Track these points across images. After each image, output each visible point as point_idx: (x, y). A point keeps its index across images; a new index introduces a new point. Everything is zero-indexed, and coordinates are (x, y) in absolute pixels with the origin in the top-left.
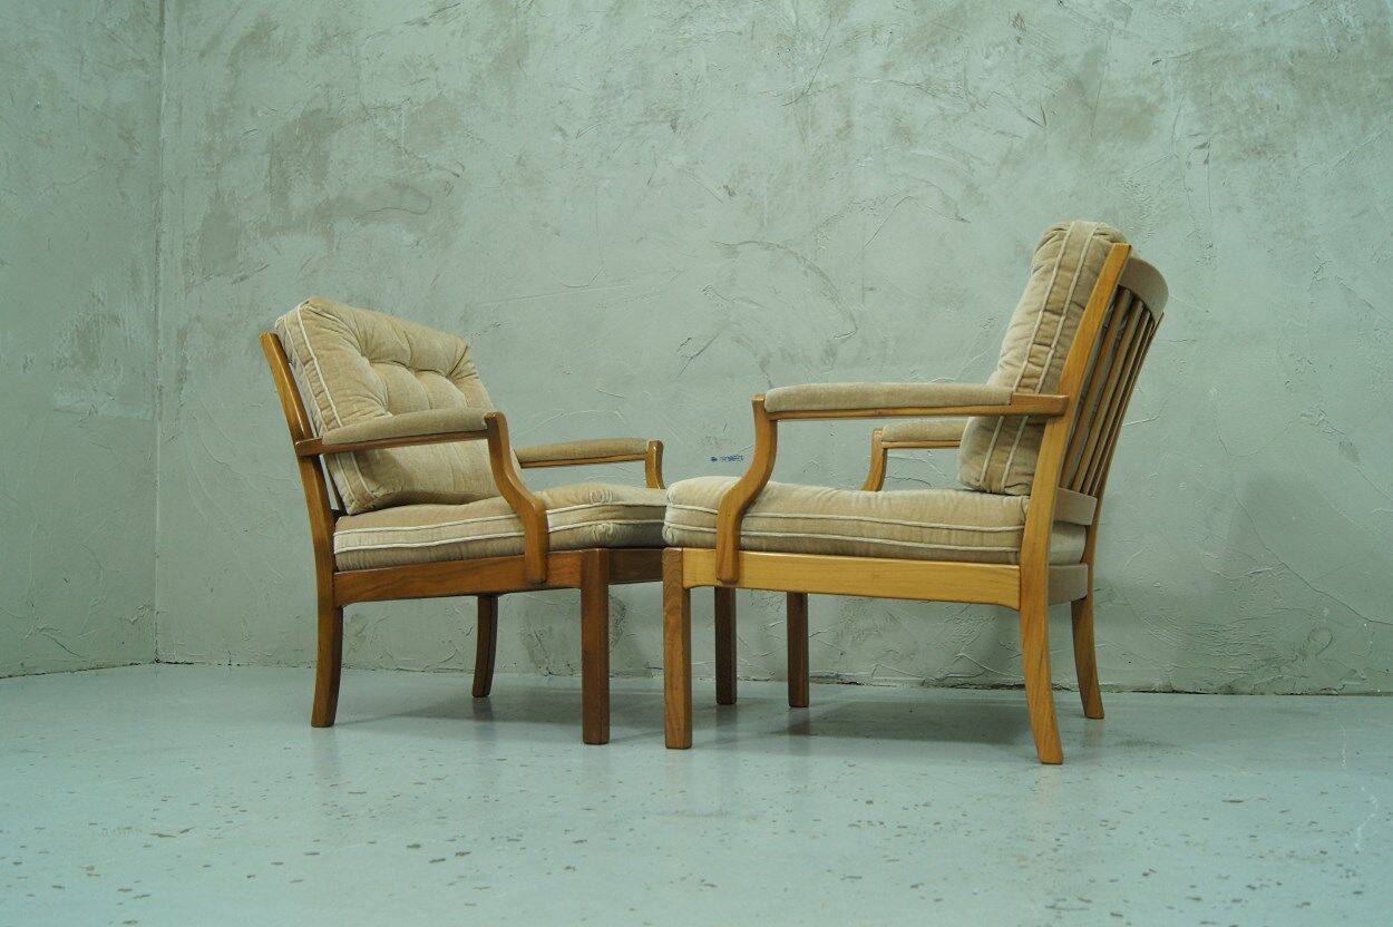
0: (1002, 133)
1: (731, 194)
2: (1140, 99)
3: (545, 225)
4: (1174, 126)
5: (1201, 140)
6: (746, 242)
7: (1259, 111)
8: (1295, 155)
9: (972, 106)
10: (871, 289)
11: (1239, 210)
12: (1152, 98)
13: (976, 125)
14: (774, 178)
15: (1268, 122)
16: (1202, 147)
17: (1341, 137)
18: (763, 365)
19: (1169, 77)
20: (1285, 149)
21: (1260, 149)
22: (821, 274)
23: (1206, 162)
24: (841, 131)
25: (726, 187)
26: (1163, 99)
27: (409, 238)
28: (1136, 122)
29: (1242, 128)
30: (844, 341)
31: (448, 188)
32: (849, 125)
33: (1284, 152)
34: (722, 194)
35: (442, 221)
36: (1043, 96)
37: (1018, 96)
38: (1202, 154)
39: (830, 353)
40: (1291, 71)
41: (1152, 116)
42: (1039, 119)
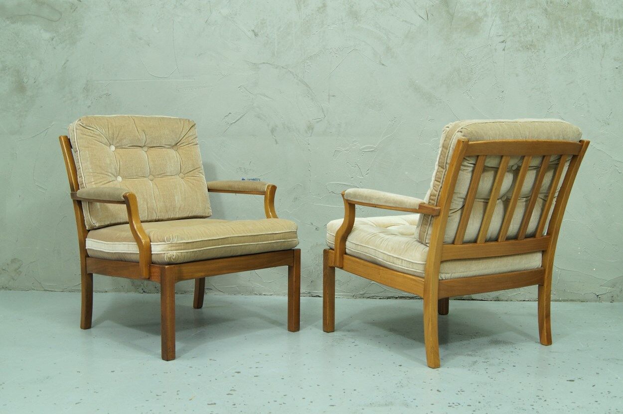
0: (406, 21)
1: (256, 35)
2: (475, 13)
3: (140, 39)
4: (490, 30)
5: (502, 39)
6: (264, 63)
7: (530, 28)
8: (544, 52)
9: (391, 5)
10: (334, 96)
11: (517, 75)
12: (480, 14)
13: (392, 15)
14: (282, 29)
15: (533, 34)
16: (503, 42)
17: (565, 46)
18: (273, 131)
19: (490, 5)
20: (540, 48)
21: (529, 47)
22: (307, 85)
23: (504, 50)
24: (319, 8)
25: (253, 31)
26: (486, 15)
27: (46, 36)
28: (472, 25)
29: (521, 35)
30: (318, 122)
31: (74, 8)
32: (324, 6)
33: (539, 50)
34: (251, 34)
35: (69, 28)
36: (427, 5)
37: (415, 3)
38: (503, 45)
39: (310, 128)
40: (546, 10)
41: (480, 23)
42: (425, 17)
